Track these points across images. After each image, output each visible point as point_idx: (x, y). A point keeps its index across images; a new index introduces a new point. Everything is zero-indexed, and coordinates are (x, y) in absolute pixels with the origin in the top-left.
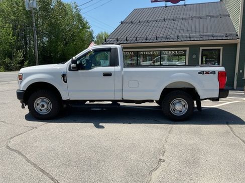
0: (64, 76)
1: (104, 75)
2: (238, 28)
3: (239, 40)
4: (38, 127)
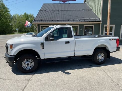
1: (65, 43)
2: (100, 16)
3: (101, 22)
4: (31, 79)
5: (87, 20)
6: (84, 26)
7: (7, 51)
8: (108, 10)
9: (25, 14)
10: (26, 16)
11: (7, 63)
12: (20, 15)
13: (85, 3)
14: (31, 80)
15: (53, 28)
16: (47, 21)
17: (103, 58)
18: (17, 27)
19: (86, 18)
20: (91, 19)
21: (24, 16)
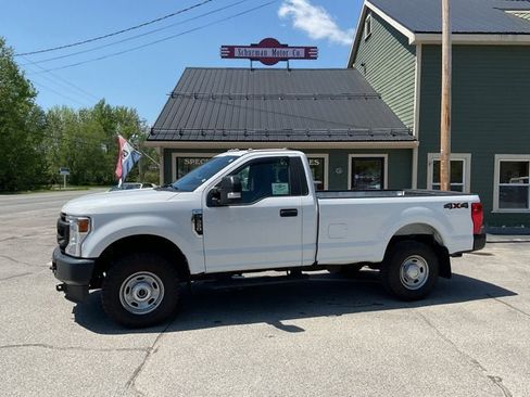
0: (197, 218)
1: (282, 215)
2: (411, 121)
3: (417, 143)
4: (155, 348)
5: (360, 133)
6: (351, 156)
7: (62, 241)
8: (443, 97)
9: (100, 106)
10: (103, 116)
11: (58, 290)
12: (76, 111)
13: (350, 66)
14: (156, 351)
15: (236, 158)
16: (201, 137)
17: (423, 274)
18: (63, 160)
19: (356, 127)
20: (376, 130)
21: (93, 114)
